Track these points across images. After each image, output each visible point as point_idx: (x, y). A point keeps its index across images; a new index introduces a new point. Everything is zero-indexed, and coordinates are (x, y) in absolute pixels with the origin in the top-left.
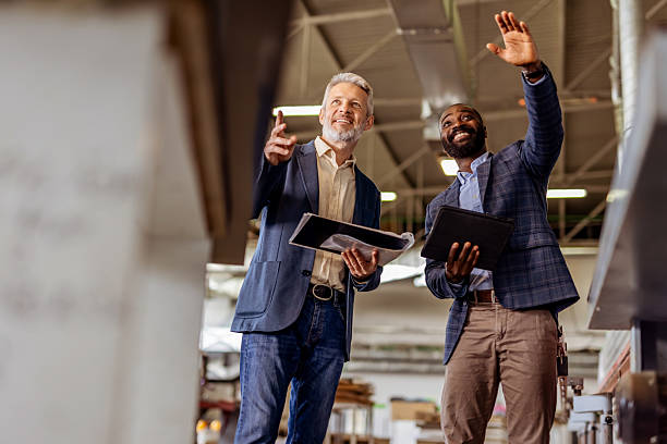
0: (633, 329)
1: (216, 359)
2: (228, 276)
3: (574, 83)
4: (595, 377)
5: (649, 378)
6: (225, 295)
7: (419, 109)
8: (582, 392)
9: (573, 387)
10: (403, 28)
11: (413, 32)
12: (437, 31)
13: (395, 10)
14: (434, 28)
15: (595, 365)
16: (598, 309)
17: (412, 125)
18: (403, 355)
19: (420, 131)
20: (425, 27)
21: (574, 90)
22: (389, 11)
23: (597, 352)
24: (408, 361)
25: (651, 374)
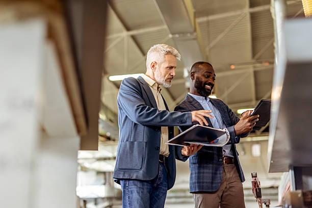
0: (290, 171)
1: (90, 201)
2: (94, 160)
3: (257, 56)
4: (277, 200)
5: (299, 193)
6: (93, 170)
7: (182, 73)
8: (270, 206)
9: (265, 204)
10: (173, 34)
11: (177, 36)
12: (189, 35)
13: (168, 26)
14: (187, 33)
15: (277, 194)
16: (272, 162)
17: (180, 81)
18: (182, 194)
19: (184, 84)
20: (182, 33)
21: (257, 59)
22: (165, 27)
23: (277, 187)
24: (185, 197)
25: (300, 191)
